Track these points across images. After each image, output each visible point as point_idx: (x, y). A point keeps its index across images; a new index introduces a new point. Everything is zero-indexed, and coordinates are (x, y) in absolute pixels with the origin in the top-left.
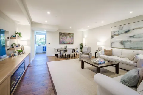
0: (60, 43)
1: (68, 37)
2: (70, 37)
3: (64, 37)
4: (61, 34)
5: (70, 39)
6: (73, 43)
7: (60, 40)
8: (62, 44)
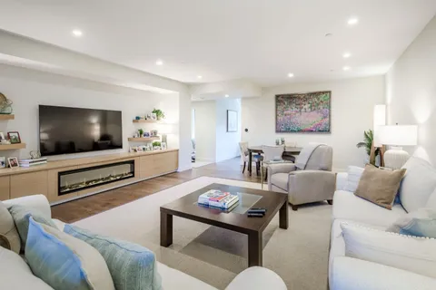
0: (278, 131)
1: (307, 106)
2: (313, 107)
3: (292, 110)
4: (280, 98)
5: (314, 113)
6: (327, 131)
7: (276, 119)
8: (284, 132)
